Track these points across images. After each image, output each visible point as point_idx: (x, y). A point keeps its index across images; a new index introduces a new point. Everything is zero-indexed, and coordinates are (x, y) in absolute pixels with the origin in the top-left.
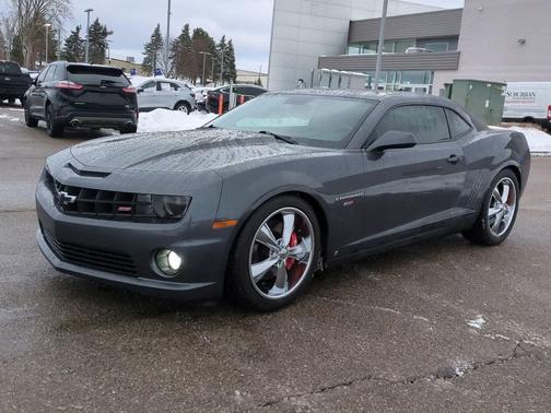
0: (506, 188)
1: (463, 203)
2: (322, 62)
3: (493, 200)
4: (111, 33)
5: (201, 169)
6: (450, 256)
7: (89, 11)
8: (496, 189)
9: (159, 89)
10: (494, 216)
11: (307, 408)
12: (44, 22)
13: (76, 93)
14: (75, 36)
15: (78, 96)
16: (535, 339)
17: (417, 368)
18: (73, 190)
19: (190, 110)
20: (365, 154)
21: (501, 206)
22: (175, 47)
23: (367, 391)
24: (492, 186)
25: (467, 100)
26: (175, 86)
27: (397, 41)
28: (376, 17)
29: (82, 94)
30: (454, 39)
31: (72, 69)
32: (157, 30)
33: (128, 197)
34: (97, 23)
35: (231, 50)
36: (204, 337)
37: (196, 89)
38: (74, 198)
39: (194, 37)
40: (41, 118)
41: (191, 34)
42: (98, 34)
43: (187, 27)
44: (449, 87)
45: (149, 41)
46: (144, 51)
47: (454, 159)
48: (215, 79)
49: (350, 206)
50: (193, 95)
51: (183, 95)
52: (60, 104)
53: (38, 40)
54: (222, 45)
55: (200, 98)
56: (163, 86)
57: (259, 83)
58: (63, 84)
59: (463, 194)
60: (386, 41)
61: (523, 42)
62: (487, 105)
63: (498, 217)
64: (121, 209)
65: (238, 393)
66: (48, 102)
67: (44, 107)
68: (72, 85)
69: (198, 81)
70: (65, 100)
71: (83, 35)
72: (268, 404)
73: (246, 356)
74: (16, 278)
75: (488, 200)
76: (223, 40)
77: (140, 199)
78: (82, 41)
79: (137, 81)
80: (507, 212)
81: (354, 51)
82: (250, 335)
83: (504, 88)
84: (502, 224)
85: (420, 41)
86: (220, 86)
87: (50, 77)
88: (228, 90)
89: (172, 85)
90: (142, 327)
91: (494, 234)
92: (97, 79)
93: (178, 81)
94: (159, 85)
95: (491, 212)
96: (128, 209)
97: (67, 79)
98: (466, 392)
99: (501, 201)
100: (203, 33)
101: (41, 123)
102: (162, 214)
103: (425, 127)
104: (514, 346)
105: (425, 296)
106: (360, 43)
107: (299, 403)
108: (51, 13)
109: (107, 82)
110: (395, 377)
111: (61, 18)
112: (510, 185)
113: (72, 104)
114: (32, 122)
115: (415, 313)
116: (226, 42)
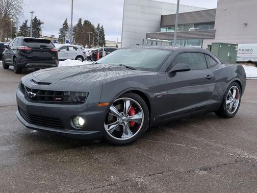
0: (235, 91)
1: (214, 98)
2: (148, 35)
3: (229, 97)
4: (43, 23)
5: (93, 80)
6: (209, 122)
7: (32, 12)
8: (230, 91)
9: (68, 50)
10: (229, 104)
11: (143, 182)
12: (9, 18)
13: (28, 52)
14: (25, 25)
15: (29, 53)
16: (245, 155)
17: (192, 167)
18: (35, 91)
19: (83, 60)
20: (167, 74)
21: (232, 99)
22: (75, 30)
23: (169, 176)
24: (228, 90)
25: (219, 53)
26: (76, 49)
27: (184, 25)
28: (174, 13)
29: (31, 52)
30: (213, 23)
31: (26, 40)
32: (66, 21)
33: (60, 93)
34: (36, 18)
35: (103, 30)
36: (96, 156)
37: (86, 50)
38: (35, 94)
39: (84, 25)
40: (11, 65)
41: (83, 23)
42: (36, 24)
43: (80, 20)
44: (210, 46)
45: (62, 27)
46: (59, 32)
47: (209, 77)
48: (95, 45)
49: (160, 98)
50: (85, 53)
51: (79, 52)
52: (20, 57)
53: (6, 27)
54: (98, 28)
55: (88, 54)
56: (70, 48)
57: (117, 46)
58: (21, 47)
59: (214, 94)
60: (179, 25)
61: (246, 24)
62: (229, 55)
63: (231, 104)
64: (57, 99)
65: (112, 177)
66: (15, 56)
67: (12, 59)
68: (26, 48)
69: (86, 46)
70: (23, 55)
71: (29, 24)
72: (126, 181)
73: (115, 163)
74: (8, 134)
75: (226, 97)
76: (99, 26)
77: (65, 94)
78: (28, 27)
79: (57, 46)
80: (235, 102)
81: (163, 30)
82: (116, 155)
83: (236, 47)
84: (233, 108)
85: (196, 25)
86: (98, 48)
87: (15, 44)
88: (102, 50)
89: (74, 48)
90: (68, 153)
91: (230, 112)
92: (38, 45)
93: (76, 46)
94: (68, 48)
95: (228, 102)
96: (60, 99)
97: (24, 45)
98: (213, 176)
99: (232, 97)
100: (89, 22)
101: (11, 67)
102: (75, 101)
103: (195, 63)
104: (236, 158)
105: (196, 139)
106: (166, 26)
107: (139, 180)
108: (13, 14)
109: (43, 46)
110: (182, 170)
111: (17, 16)
112: (237, 90)
113: (26, 57)
114: (6, 67)
115: (192, 146)
116: (100, 27)
